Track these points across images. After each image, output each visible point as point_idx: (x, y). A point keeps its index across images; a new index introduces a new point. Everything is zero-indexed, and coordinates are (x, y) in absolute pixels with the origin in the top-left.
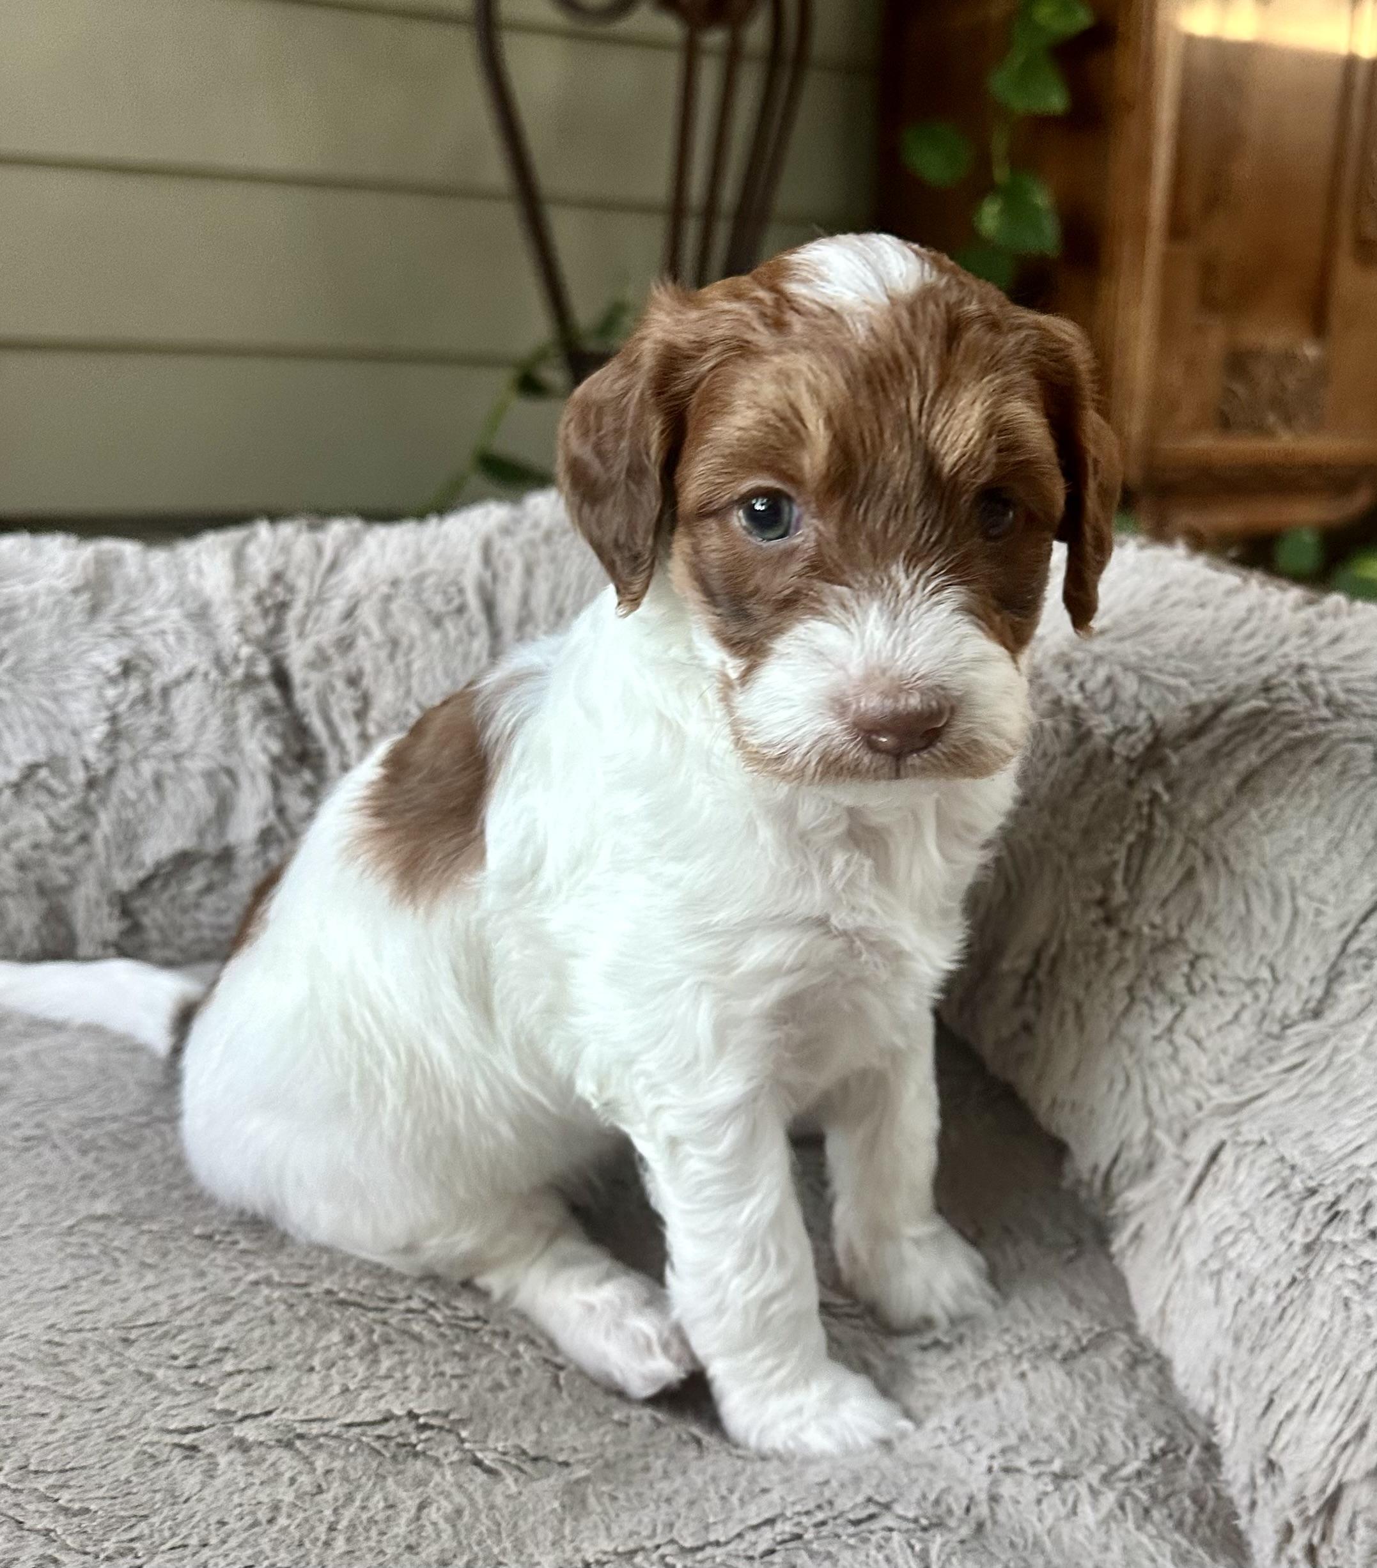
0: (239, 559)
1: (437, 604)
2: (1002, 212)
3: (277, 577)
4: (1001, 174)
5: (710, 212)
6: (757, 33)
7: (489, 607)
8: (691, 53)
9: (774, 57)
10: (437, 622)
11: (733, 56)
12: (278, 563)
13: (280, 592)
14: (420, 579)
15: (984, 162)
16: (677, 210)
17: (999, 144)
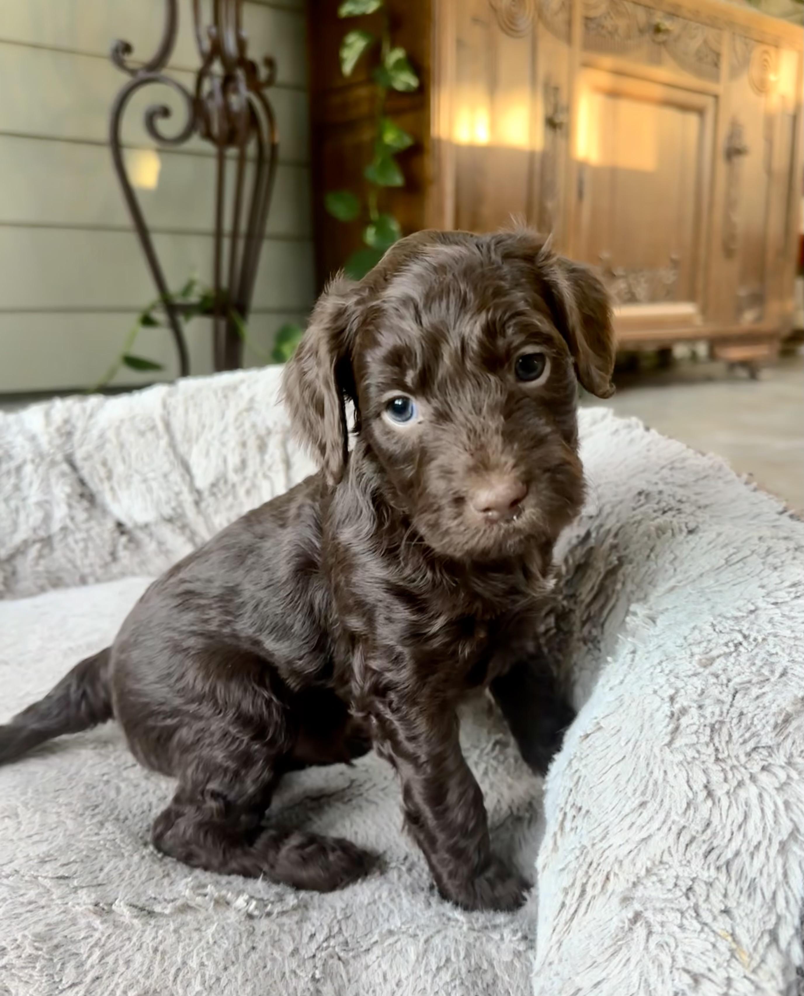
0: (47, 415)
1: (142, 427)
2: (377, 233)
3: (66, 421)
4: (374, 215)
5: (235, 235)
6: (251, 149)
7: (168, 426)
8: (221, 159)
9: (260, 160)
10: (142, 434)
11: (242, 160)
12: (66, 415)
13: (68, 428)
14: (133, 419)
15: (365, 209)
16: (218, 234)
17: (372, 201)
